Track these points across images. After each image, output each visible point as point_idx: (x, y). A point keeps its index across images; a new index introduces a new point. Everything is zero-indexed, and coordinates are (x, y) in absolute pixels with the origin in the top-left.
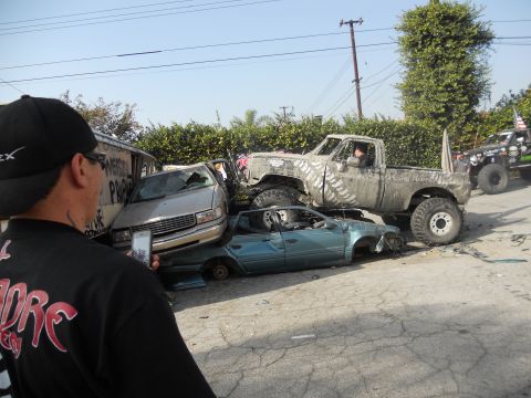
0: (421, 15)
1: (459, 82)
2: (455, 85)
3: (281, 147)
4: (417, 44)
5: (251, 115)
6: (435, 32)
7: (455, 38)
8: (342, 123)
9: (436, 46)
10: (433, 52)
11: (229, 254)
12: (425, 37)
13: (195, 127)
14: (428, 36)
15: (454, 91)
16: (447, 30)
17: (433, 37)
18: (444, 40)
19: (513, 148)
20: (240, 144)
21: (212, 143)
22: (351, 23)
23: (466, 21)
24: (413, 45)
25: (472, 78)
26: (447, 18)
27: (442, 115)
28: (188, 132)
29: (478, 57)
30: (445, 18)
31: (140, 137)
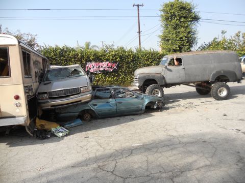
0: (171, 6)
1: (186, 37)
2: (184, 38)
3: (107, 60)
4: (169, 18)
5: (88, 44)
6: (177, 13)
7: (185, 17)
8: (135, 51)
9: (177, 20)
10: (175, 23)
11: (92, 108)
12: (172, 16)
13: (67, 48)
14: (174, 15)
15: (183, 41)
16: (182, 14)
17: (175, 16)
18: (180, 18)
20: (88, 57)
21: (75, 56)
22: (138, 6)
23: (189, 10)
24: (167, 19)
25: (191, 36)
26: (182, 8)
27: (178, 51)
28: (63, 50)
29: (193, 27)
30: (181, 8)
31: (39, 51)
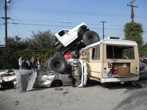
0: (131, 24)
22: (103, 22)
30: (136, 26)
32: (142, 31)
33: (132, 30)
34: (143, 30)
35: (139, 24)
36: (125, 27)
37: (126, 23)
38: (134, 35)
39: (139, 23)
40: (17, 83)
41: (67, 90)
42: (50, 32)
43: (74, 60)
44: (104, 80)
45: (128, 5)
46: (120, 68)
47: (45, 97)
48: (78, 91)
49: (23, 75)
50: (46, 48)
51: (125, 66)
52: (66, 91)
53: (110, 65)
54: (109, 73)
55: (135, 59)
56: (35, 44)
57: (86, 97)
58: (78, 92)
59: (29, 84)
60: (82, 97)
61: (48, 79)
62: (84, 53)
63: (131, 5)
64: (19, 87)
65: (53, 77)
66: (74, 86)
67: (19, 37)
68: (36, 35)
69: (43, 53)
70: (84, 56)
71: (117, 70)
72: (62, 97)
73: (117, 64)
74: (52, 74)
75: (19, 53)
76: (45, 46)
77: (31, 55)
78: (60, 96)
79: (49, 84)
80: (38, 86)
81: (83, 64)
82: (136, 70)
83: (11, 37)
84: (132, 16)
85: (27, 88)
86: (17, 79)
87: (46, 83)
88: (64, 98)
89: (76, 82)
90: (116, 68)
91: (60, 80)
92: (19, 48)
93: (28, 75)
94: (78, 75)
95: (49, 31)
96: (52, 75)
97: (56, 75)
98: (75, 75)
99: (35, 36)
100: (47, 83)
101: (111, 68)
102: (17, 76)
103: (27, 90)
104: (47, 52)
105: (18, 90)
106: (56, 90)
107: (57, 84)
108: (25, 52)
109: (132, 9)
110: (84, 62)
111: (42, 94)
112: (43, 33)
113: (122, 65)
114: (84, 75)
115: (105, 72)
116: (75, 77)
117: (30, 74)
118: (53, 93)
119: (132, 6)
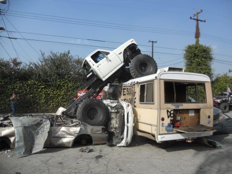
0: (195, 48)
9: (199, 59)
19: (230, 98)
22: (153, 42)
30: (203, 51)
32: (211, 59)
33: (196, 56)
34: (213, 56)
35: (208, 48)
36: (186, 50)
37: (187, 46)
38: (200, 64)
39: (207, 46)
40: (16, 140)
41: (101, 151)
42: (69, 55)
43: (111, 103)
44: (162, 138)
45: (191, 18)
46: (185, 118)
47: (65, 165)
48: (119, 154)
49: (27, 125)
50: (63, 81)
51: (192, 114)
52: (99, 154)
53: (170, 112)
54: (169, 125)
55: (206, 103)
56: (45, 73)
57: (133, 165)
58: (119, 156)
59: (37, 142)
60: (128, 165)
61: (68, 133)
62: (126, 90)
63: (195, 18)
64: (19, 148)
65: (77, 129)
66: (112, 145)
67: (18, 61)
68: (46, 58)
69: (57, 88)
70: (127, 95)
71: (180, 120)
72: (93, 164)
73: (181, 111)
74: (74, 124)
75: (17, 86)
76: (61, 76)
77: (37, 91)
78: (89, 163)
79: (69, 142)
80: (52, 145)
81: (128, 109)
82: (208, 119)
83: (5, 60)
84: (197, 35)
85: (34, 149)
86: (16, 133)
87: (65, 140)
88: (98, 167)
89: (114, 138)
90: (179, 118)
91: (89, 135)
92: (18, 80)
93: (35, 127)
94: (117, 126)
95: (69, 53)
96: (75, 126)
97: (82, 126)
98: (112, 126)
99: (45, 60)
100: (68, 139)
101: (171, 117)
102: (16, 127)
103: (33, 152)
104: (64, 86)
105: (17, 152)
106: (83, 151)
107: (84, 142)
108: (28, 85)
109: (198, 24)
110: (128, 106)
111: (60, 159)
112: (58, 55)
113: (188, 113)
114: (128, 127)
115: (163, 124)
116: (112, 130)
117: (39, 124)
118: (78, 158)
119: (197, 20)
